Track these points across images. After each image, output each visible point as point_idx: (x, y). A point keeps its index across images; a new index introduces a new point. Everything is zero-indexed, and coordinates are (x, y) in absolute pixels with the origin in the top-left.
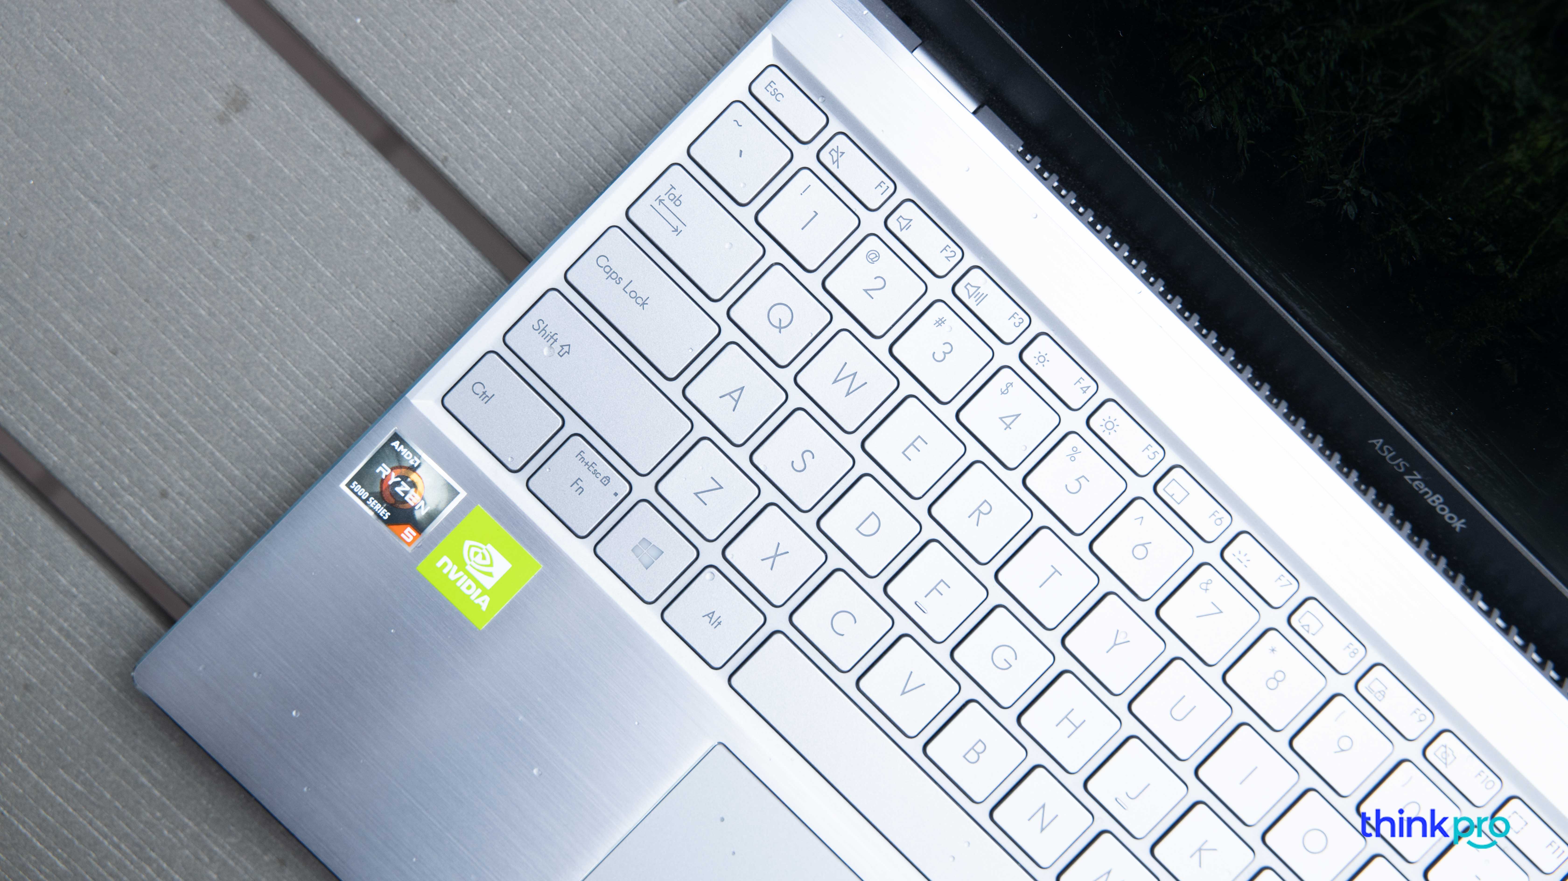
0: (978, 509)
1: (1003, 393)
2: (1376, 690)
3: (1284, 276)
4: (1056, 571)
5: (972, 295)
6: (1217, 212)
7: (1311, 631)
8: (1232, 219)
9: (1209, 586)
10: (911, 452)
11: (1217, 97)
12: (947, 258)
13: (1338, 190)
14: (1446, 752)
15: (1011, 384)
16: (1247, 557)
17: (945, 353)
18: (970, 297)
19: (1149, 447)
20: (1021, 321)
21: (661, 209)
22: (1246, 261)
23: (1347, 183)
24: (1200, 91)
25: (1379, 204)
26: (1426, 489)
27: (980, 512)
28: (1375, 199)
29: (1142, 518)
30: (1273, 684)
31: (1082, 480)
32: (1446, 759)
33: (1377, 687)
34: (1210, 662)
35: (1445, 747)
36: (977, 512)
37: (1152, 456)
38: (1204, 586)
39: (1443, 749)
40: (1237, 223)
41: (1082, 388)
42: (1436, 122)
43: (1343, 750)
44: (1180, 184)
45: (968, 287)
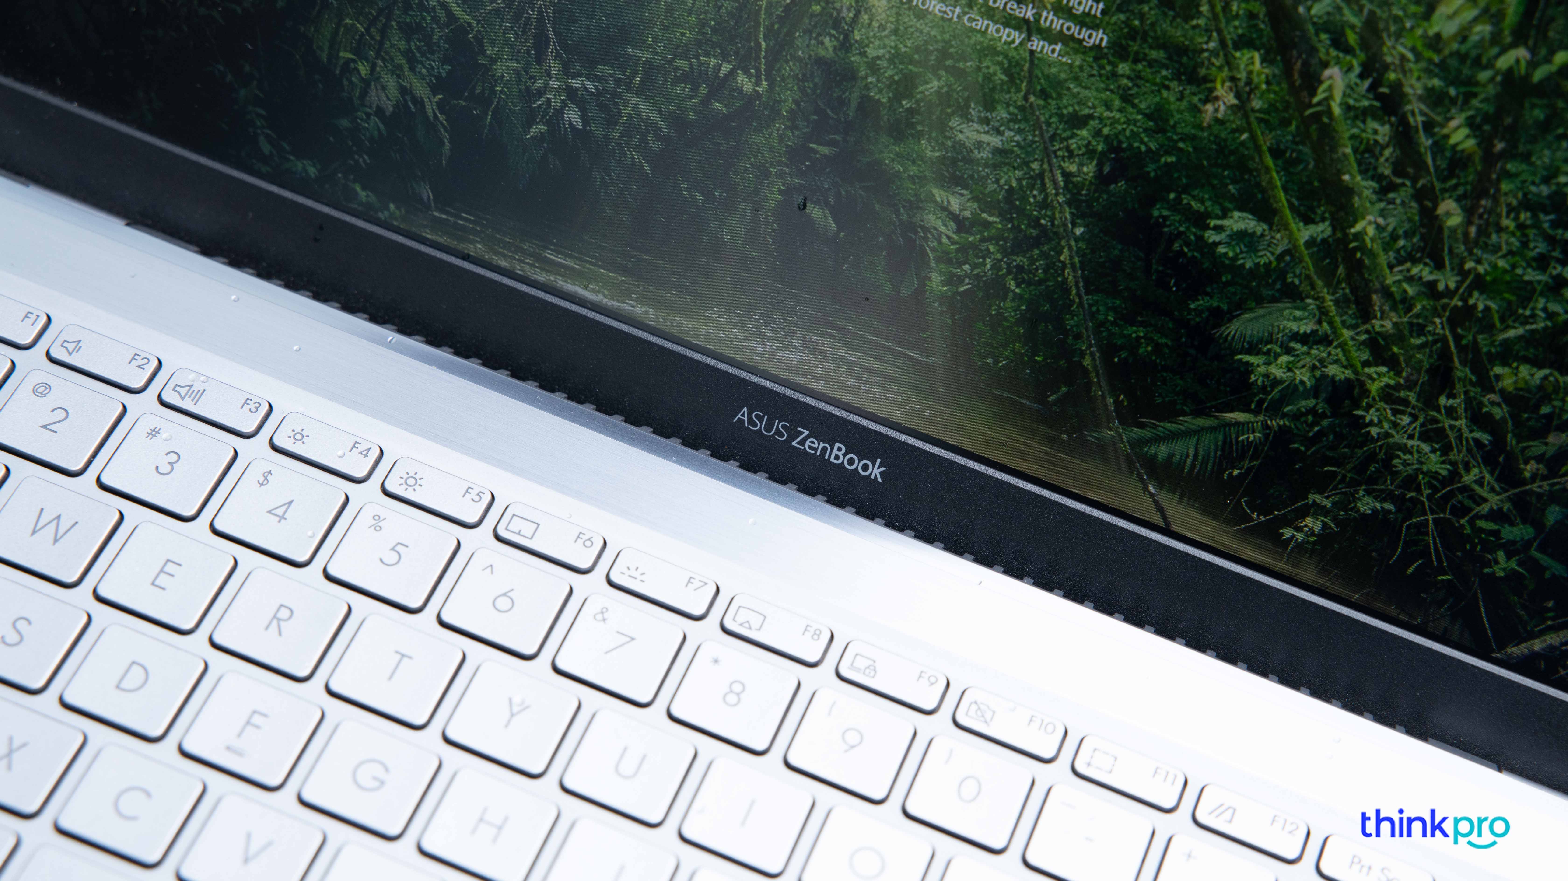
0: (275, 617)
1: (261, 485)
2: (863, 668)
4: (403, 656)
5: (186, 395)
6: (445, 217)
7: (753, 627)
8: (464, 215)
9: (606, 615)
10: (163, 580)
11: (379, 63)
12: (139, 367)
14: (979, 709)
15: (270, 472)
16: (640, 571)
17: (171, 464)
18: (183, 398)
19: (470, 490)
20: (257, 405)
23: (553, 83)
24: (360, 67)
25: (596, 89)
26: (822, 445)
27: (279, 620)
28: (590, 86)
29: (491, 566)
30: (732, 699)
31: (399, 548)
32: (983, 716)
33: (861, 663)
34: (644, 700)
35: (976, 703)
36: (275, 622)
37: (477, 498)
38: (600, 617)
39: (974, 707)
40: (472, 218)
41: (361, 453)
43: (853, 747)
44: (388, 206)
45: (178, 388)
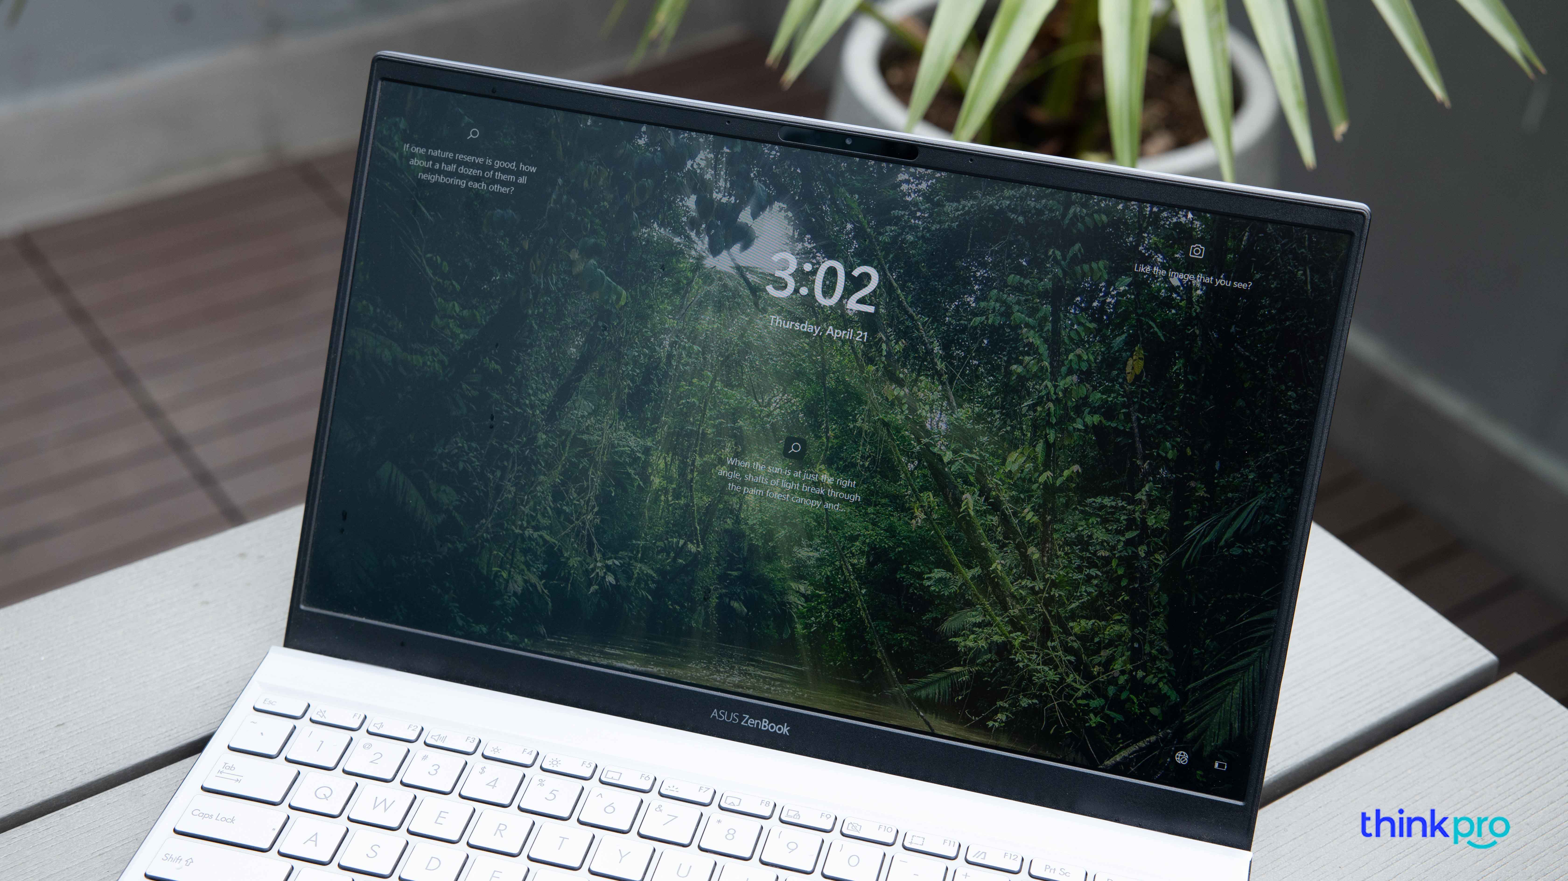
2: (792, 815)
3: (607, 650)
4: (564, 838)
5: (439, 739)
7: (736, 804)
8: (563, 637)
11: (512, 570)
12: (413, 730)
13: (598, 573)
15: (485, 768)
17: (436, 770)
18: (437, 741)
21: (223, 775)
22: (585, 658)
23: (599, 564)
24: (503, 573)
25: (620, 563)
26: (756, 721)
27: (500, 830)
28: (617, 562)
29: (601, 794)
33: (791, 813)
35: (851, 823)
42: (613, 494)
43: (793, 850)
44: (526, 640)
45: (433, 737)
